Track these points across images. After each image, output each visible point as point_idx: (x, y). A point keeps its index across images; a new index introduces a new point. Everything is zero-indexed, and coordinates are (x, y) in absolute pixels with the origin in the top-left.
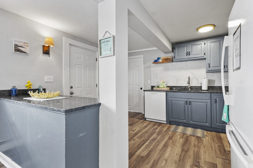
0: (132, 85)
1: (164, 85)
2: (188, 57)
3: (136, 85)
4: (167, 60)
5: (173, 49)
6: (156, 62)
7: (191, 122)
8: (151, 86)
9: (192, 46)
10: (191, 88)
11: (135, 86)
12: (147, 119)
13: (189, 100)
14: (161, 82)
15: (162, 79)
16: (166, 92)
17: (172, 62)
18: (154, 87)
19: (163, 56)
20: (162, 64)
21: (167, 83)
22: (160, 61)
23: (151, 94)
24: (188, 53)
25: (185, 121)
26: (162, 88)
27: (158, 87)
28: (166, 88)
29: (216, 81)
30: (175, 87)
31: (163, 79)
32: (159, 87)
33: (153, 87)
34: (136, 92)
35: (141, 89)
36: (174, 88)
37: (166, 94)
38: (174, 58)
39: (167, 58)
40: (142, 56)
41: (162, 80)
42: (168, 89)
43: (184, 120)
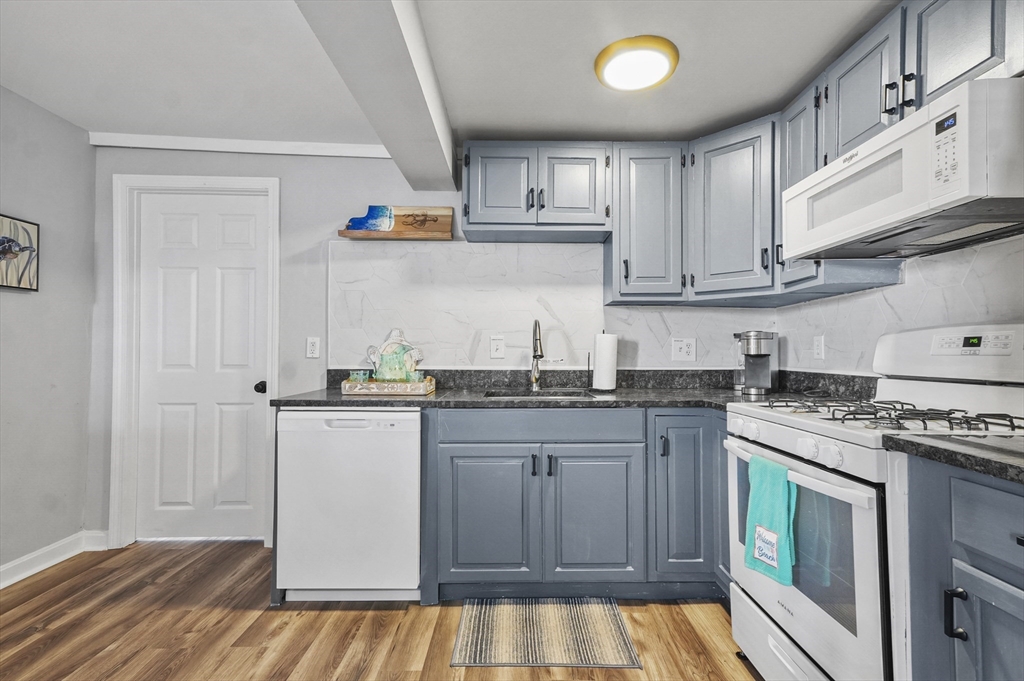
0: (193, 362)
1: (408, 366)
2: (532, 216)
3: (224, 366)
4: (423, 222)
6: (358, 227)
7: (558, 569)
8: (328, 371)
9: (554, 161)
10: (545, 378)
11: (218, 369)
12: (290, 597)
13: (549, 449)
14: (389, 349)
15: (395, 333)
16: (424, 406)
17: (452, 236)
18: (344, 375)
19: (402, 199)
20: (393, 248)
21: (421, 352)
22: (385, 225)
23: (329, 422)
24: (535, 193)
25: (524, 569)
26: (394, 381)
27: (371, 376)
28: (421, 385)
29: (641, 348)
31: (401, 333)
32: (376, 380)
33: (336, 378)
34: (224, 408)
35: (261, 388)
37: (424, 421)
38: (466, 212)
39: (425, 216)
40: (272, 183)
42: (425, 388)
43: (520, 565)
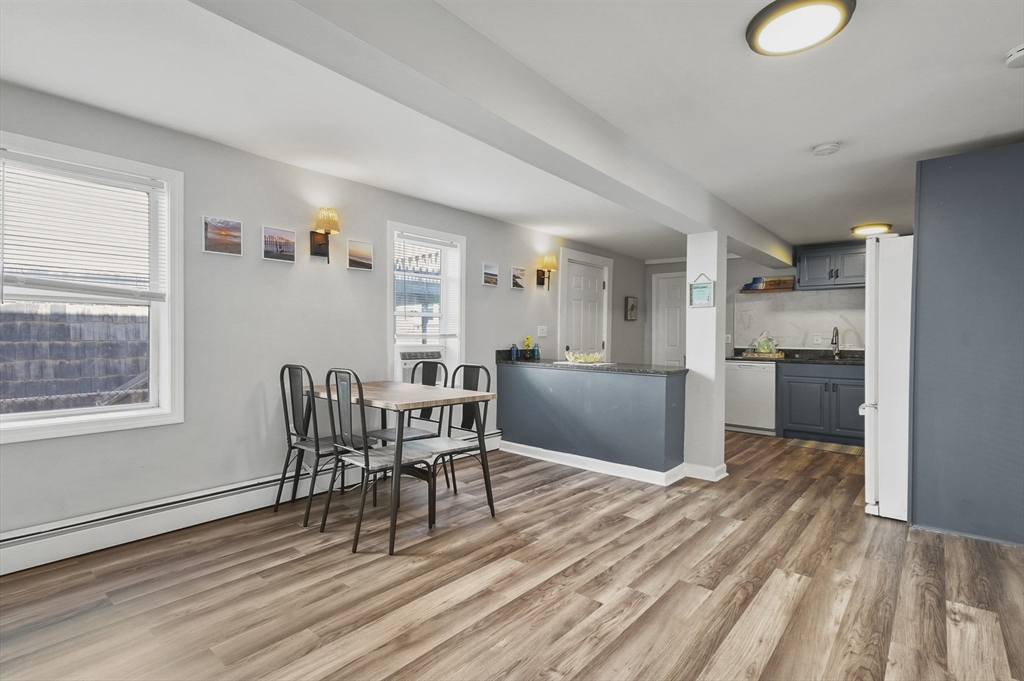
1: (771, 348)
2: (832, 281)
4: (779, 284)
5: (796, 260)
6: (749, 288)
7: (837, 430)
8: (735, 349)
10: (842, 354)
13: (834, 381)
14: (762, 340)
16: (778, 362)
17: (794, 289)
18: (742, 350)
19: (767, 274)
20: (765, 296)
21: (778, 341)
22: (761, 286)
24: (833, 272)
26: (765, 352)
27: (754, 350)
28: (777, 354)
30: (798, 351)
31: (768, 333)
32: (757, 352)
33: (738, 351)
36: (797, 356)
37: (777, 367)
38: (799, 282)
39: (779, 281)
41: (765, 334)
42: (781, 356)
43: (820, 426)
